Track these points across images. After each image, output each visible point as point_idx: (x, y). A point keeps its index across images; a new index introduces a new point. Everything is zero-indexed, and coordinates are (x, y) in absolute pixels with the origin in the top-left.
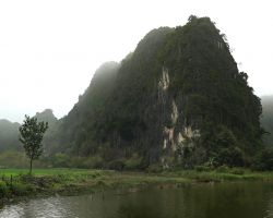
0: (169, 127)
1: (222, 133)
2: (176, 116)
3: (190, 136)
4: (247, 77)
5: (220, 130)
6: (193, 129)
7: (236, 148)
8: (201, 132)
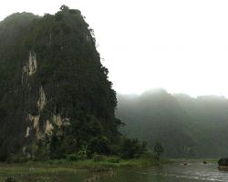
0: (34, 115)
1: (92, 122)
2: (43, 103)
3: (59, 123)
4: (107, 72)
5: (88, 119)
6: (63, 117)
7: (105, 138)
8: (71, 121)
